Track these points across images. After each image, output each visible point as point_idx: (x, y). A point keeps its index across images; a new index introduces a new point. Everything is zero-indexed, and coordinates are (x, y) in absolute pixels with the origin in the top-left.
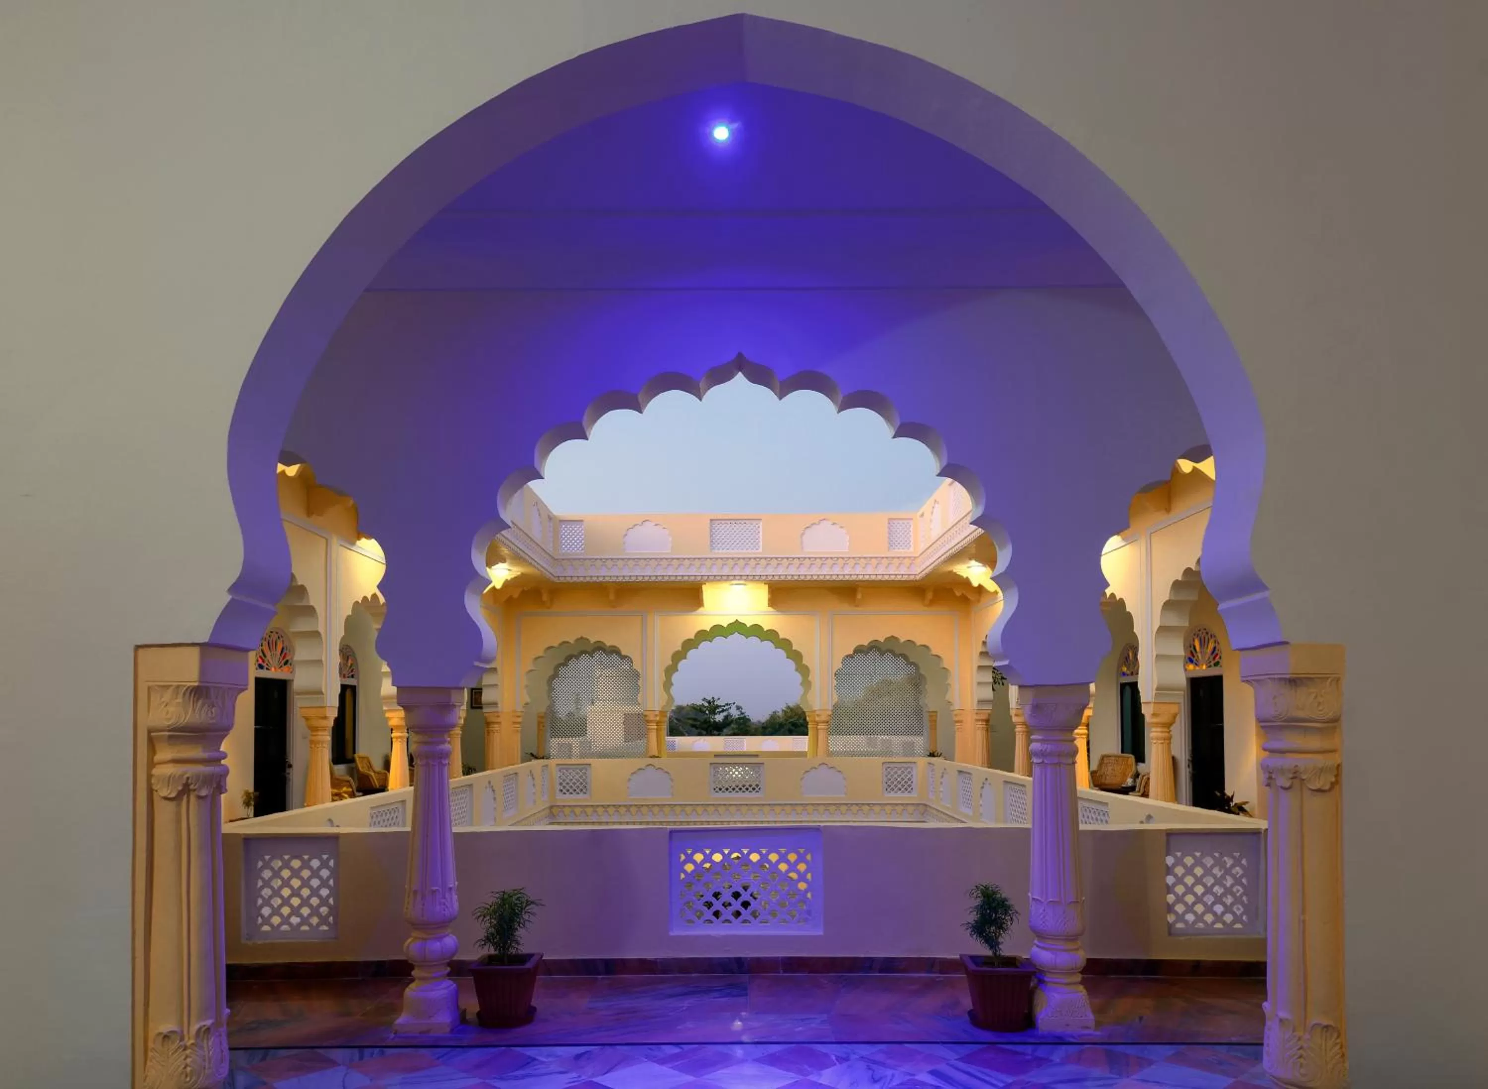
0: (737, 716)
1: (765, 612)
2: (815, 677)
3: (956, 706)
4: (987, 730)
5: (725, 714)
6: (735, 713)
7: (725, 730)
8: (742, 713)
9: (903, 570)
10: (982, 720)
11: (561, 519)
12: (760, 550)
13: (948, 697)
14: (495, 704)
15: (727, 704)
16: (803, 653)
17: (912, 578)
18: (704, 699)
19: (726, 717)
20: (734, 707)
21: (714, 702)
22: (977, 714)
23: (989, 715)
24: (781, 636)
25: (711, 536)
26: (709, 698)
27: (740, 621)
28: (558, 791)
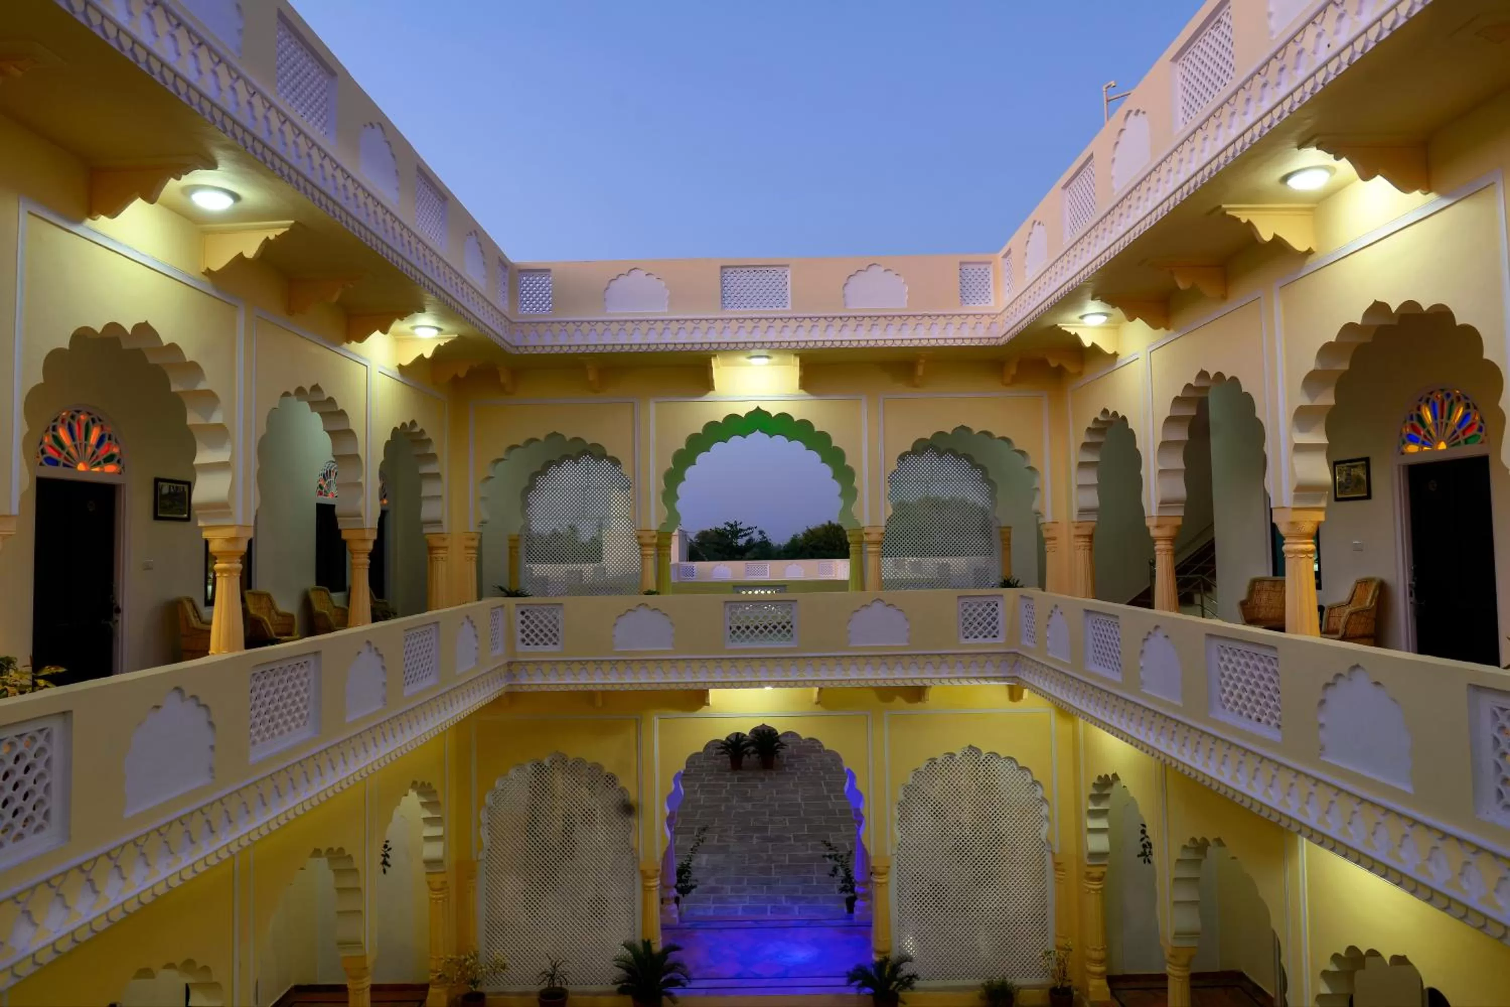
0: (759, 540)
1: (796, 396)
2: (862, 482)
3: (1048, 518)
4: (1091, 550)
5: (747, 538)
6: (757, 537)
7: (748, 554)
8: (765, 538)
9: (981, 332)
10: (1085, 536)
11: (522, 268)
12: (789, 307)
13: (1035, 506)
14: (438, 522)
15: (749, 528)
16: (846, 451)
17: (993, 342)
18: (727, 523)
19: (749, 541)
20: (756, 532)
21: (736, 525)
22: (1077, 527)
23: (1093, 529)
24: (817, 429)
25: (723, 289)
26: (732, 522)
27: (763, 408)
28: (519, 642)
